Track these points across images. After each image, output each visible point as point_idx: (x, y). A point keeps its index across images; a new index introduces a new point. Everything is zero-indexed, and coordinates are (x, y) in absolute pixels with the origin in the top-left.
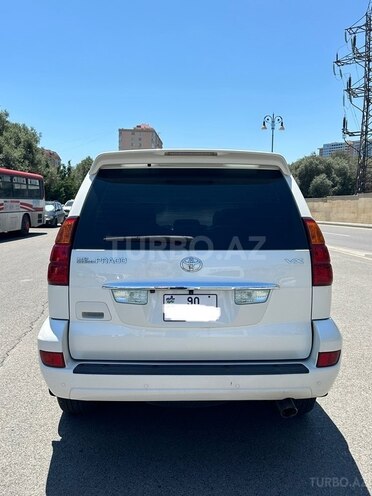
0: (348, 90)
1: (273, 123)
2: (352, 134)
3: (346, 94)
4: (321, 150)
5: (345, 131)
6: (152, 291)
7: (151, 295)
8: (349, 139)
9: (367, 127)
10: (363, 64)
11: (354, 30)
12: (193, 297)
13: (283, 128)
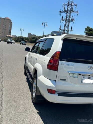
0: (62, 19)
1: (45, 24)
2: (61, 30)
3: (61, 20)
4: (52, 32)
5: (60, 29)
6: (80, 75)
7: (79, 75)
8: (61, 31)
9: (65, 29)
10: (66, 13)
11: (65, 5)
12: (89, 77)
13: (47, 26)
